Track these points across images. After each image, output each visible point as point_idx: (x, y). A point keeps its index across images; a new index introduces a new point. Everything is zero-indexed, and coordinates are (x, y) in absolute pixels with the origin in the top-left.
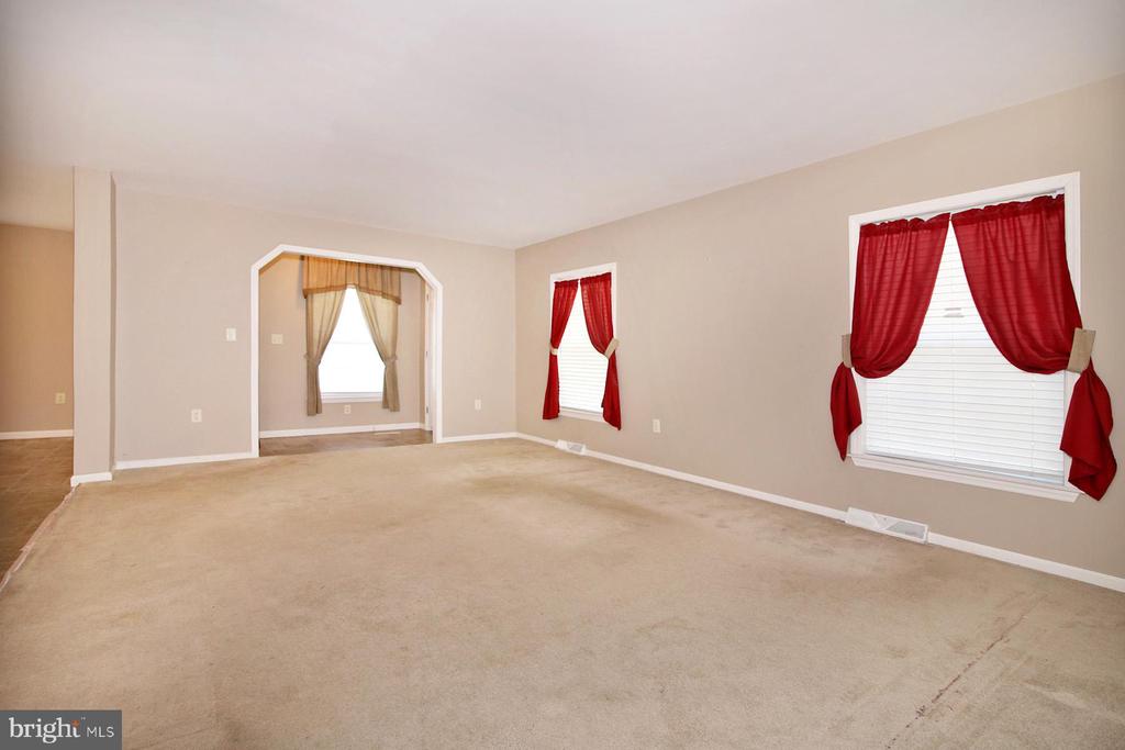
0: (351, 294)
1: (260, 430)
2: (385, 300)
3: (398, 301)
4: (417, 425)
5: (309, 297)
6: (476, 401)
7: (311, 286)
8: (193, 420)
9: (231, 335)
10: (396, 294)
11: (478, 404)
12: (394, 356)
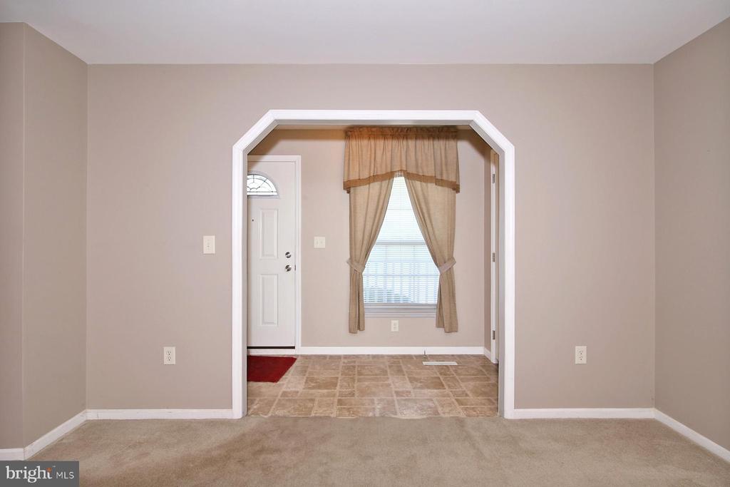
0: (399, 184)
1: (248, 381)
2: (440, 188)
3: (456, 188)
4: (480, 351)
5: (352, 190)
6: (578, 349)
7: (352, 178)
8: (166, 362)
9: (209, 245)
10: (452, 179)
11: (581, 355)
12: (451, 259)
